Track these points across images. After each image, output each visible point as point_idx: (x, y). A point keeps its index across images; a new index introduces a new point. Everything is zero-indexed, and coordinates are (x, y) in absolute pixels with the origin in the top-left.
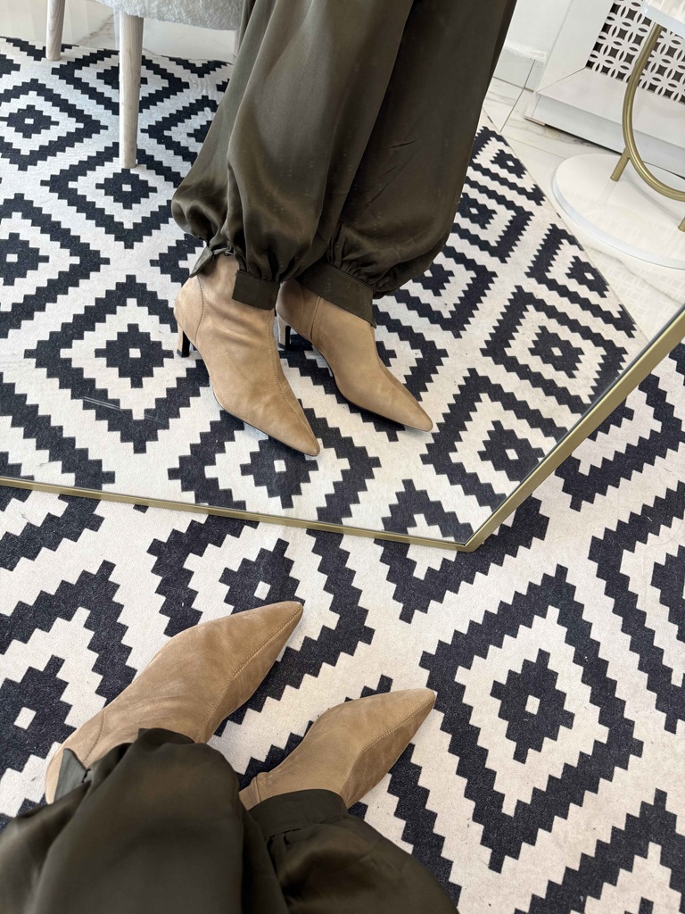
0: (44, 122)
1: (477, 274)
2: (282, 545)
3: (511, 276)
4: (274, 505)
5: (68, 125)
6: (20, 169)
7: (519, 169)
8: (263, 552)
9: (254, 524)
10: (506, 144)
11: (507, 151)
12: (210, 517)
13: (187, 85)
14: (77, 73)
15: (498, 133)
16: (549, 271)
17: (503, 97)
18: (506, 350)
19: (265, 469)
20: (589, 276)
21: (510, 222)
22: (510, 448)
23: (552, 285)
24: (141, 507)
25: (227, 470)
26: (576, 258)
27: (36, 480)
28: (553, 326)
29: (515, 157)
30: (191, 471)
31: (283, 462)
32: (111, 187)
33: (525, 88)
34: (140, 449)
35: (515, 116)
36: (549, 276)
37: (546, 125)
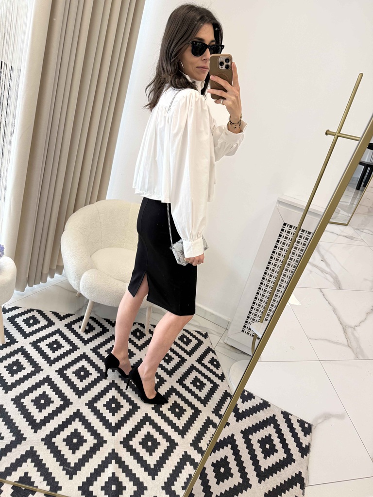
0: (59, 346)
1: (194, 411)
3: (206, 412)
5: (67, 347)
6: (50, 365)
7: (218, 366)
10: (215, 354)
11: (215, 358)
13: (108, 330)
14: (73, 326)
15: (213, 349)
17: (218, 333)
18: (199, 444)
19: (109, 488)
21: (211, 389)
23: (220, 416)
25: (96, 488)
27: (38, 488)
29: (217, 360)
30: (85, 488)
31: (115, 486)
32: (77, 373)
33: (226, 329)
34: (71, 478)
35: (221, 341)
36: (220, 412)
37: (231, 346)
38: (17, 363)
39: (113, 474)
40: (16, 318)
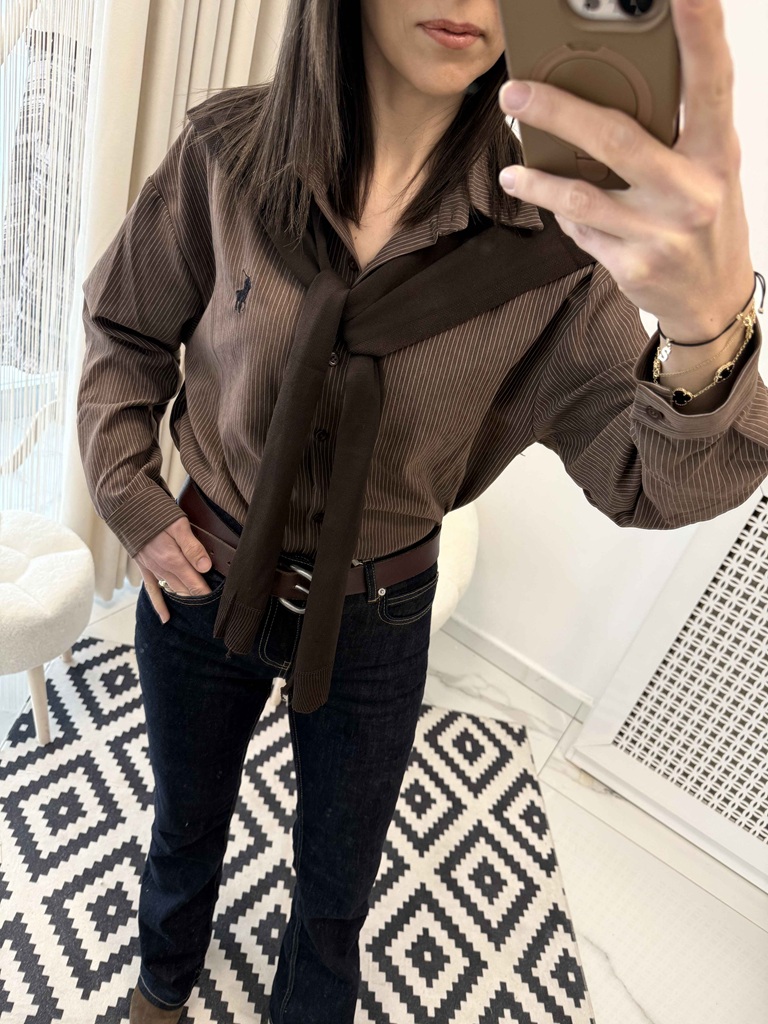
6: (142, 808)
7: (541, 829)
10: (539, 794)
11: (537, 804)
15: (535, 778)
16: (536, 966)
17: (552, 729)
20: (571, 976)
21: (517, 897)
23: (534, 985)
26: (565, 951)
29: (543, 811)
33: (574, 718)
35: (558, 754)
36: (535, 972)
37: (582, 770)
38: (70, 798)
40: (88, 671)
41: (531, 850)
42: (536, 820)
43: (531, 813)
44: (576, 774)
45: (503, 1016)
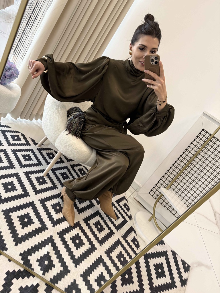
0: (31, 159)
1: (110, 231)
2: (38, 285)
3: (118, 235)
4: (40, 273)
5: (35, 161)
6: (21, 167)
7: (128, 209)
8: (32, 285)
9: (34, 276)
10: (128, 202)
11: (127, 204)
12: (24, 270)
13: (64, 162)
14: (42, 151)
15: (127, 199)
16: (127, 238)
18: (111, 254)
19: (42, 262)
20: (136, 243)
21: (122, 222)
22: (103, 281)
23: (127, 241)
24: (10, 260)
25: (33, 259)
26: (134, 237)
28: (123, 252)
29: (129, 206)
30: (25, 256)
31: (47, 262)
32: (38, 179)
33: (136, 190)
34: (16, 245)
35: (132, 196)
36: (127, 239)
37: (138, 201)
39: (48, 253)
40: (6, 132)
41: (126, 213)
42: (127, 207)
43: (125, 205)
44: (136, 202)
45: (119, 246)
